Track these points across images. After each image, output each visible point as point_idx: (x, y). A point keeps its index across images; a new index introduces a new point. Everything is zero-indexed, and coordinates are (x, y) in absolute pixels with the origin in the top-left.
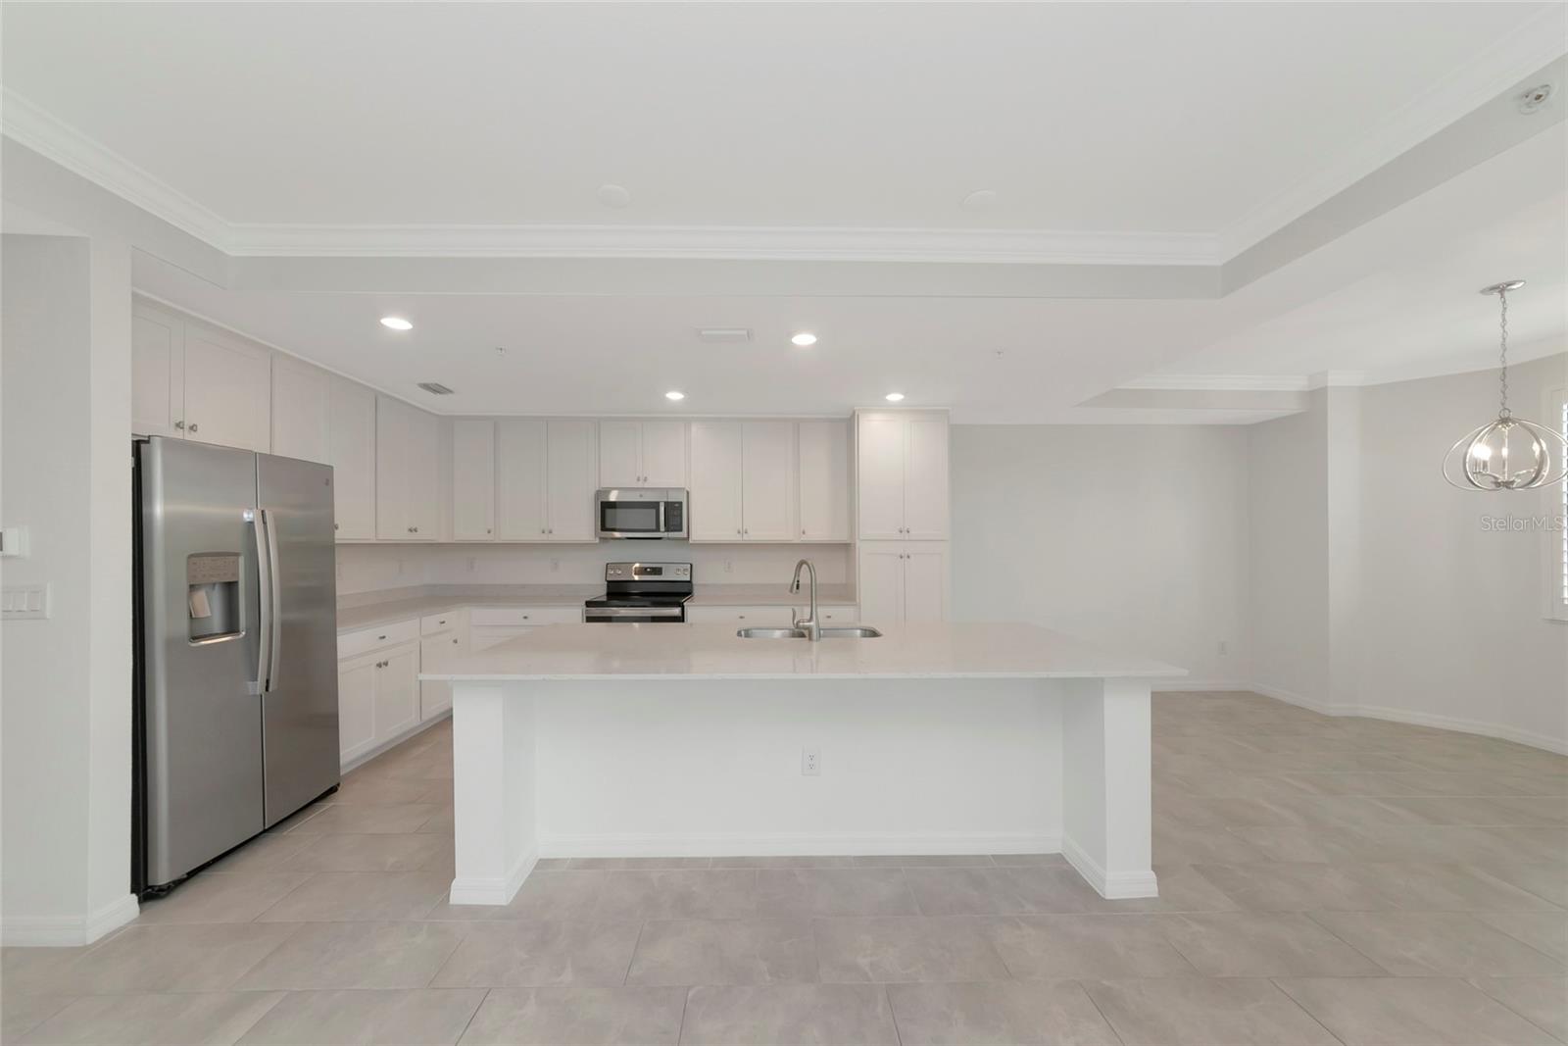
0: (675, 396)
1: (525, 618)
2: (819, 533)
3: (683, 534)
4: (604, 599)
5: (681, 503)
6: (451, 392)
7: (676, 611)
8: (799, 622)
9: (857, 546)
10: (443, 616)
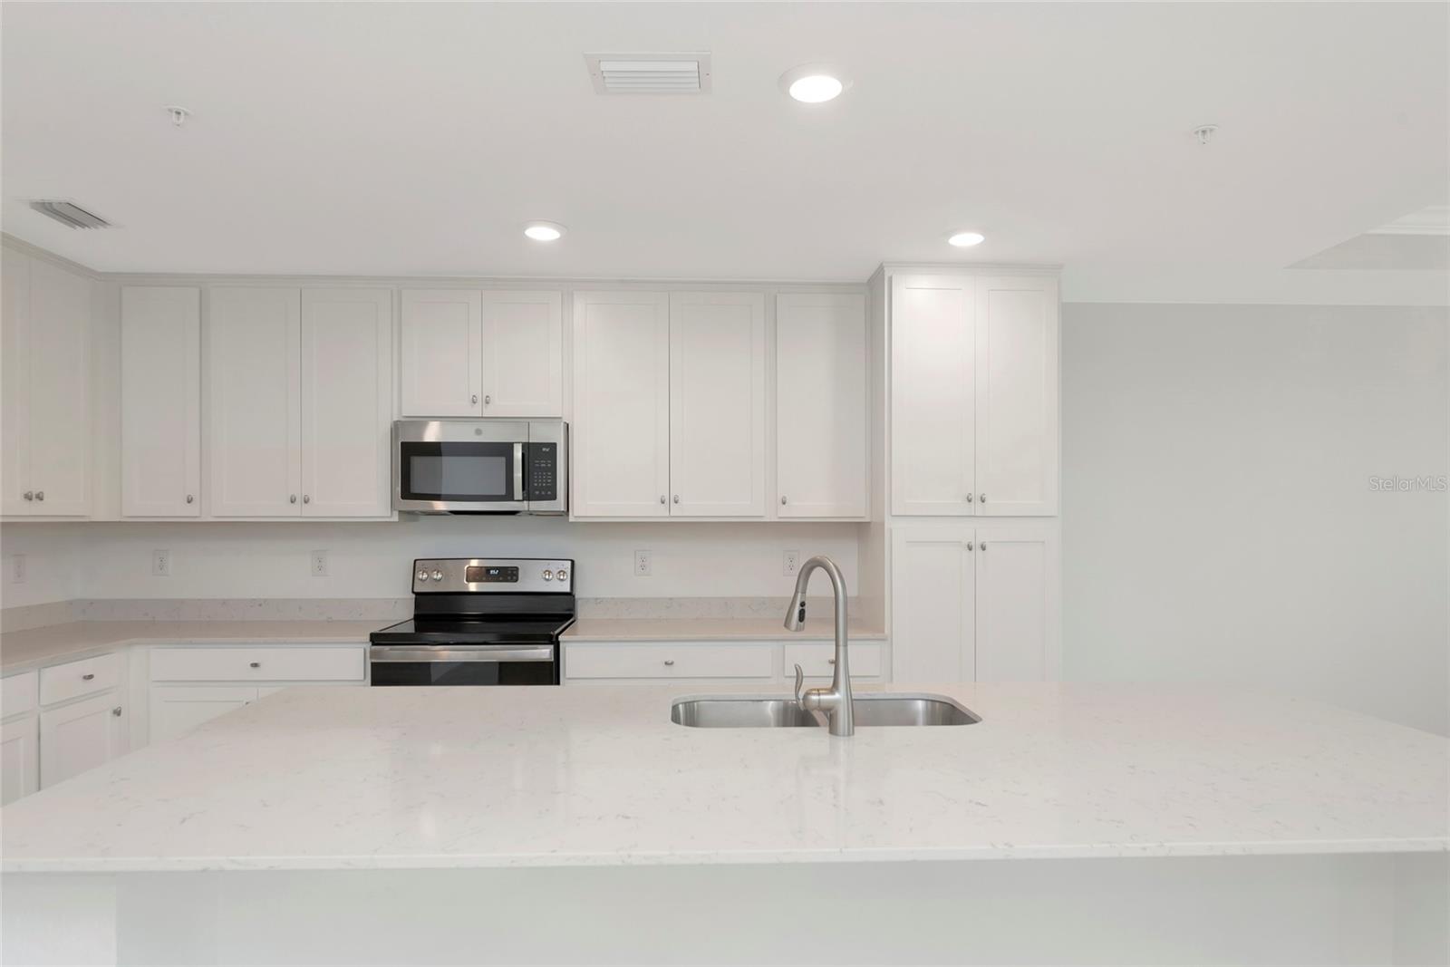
0: (543, 234)
1: (255, 665)
2: (814, 504)
3: (559, 505)
4: (410, 628)
5: (553, 446)
6: (101, 222)
7: (543, 653)
8: (807, 694)
9: (887, 526)
10: (87, 666)
